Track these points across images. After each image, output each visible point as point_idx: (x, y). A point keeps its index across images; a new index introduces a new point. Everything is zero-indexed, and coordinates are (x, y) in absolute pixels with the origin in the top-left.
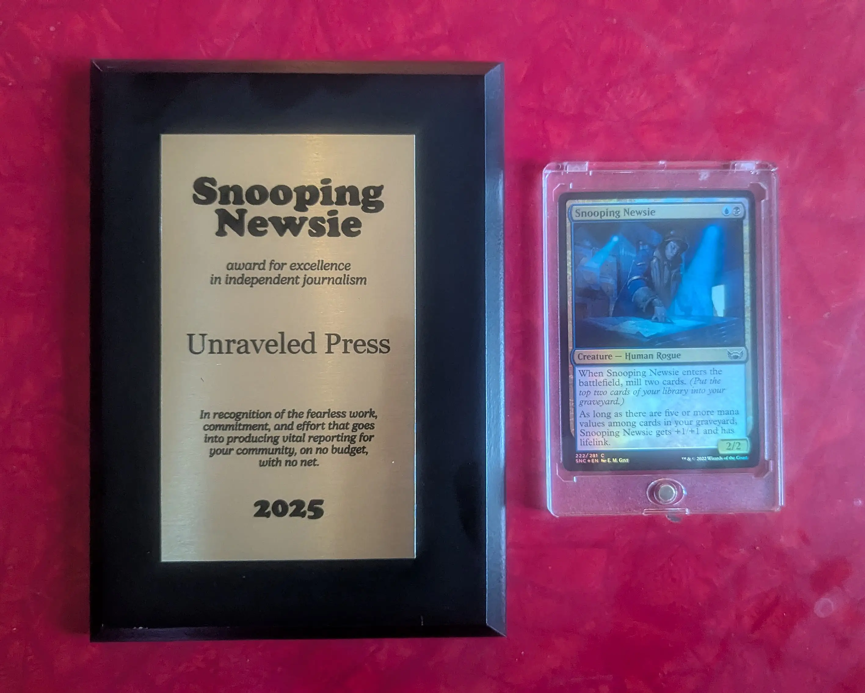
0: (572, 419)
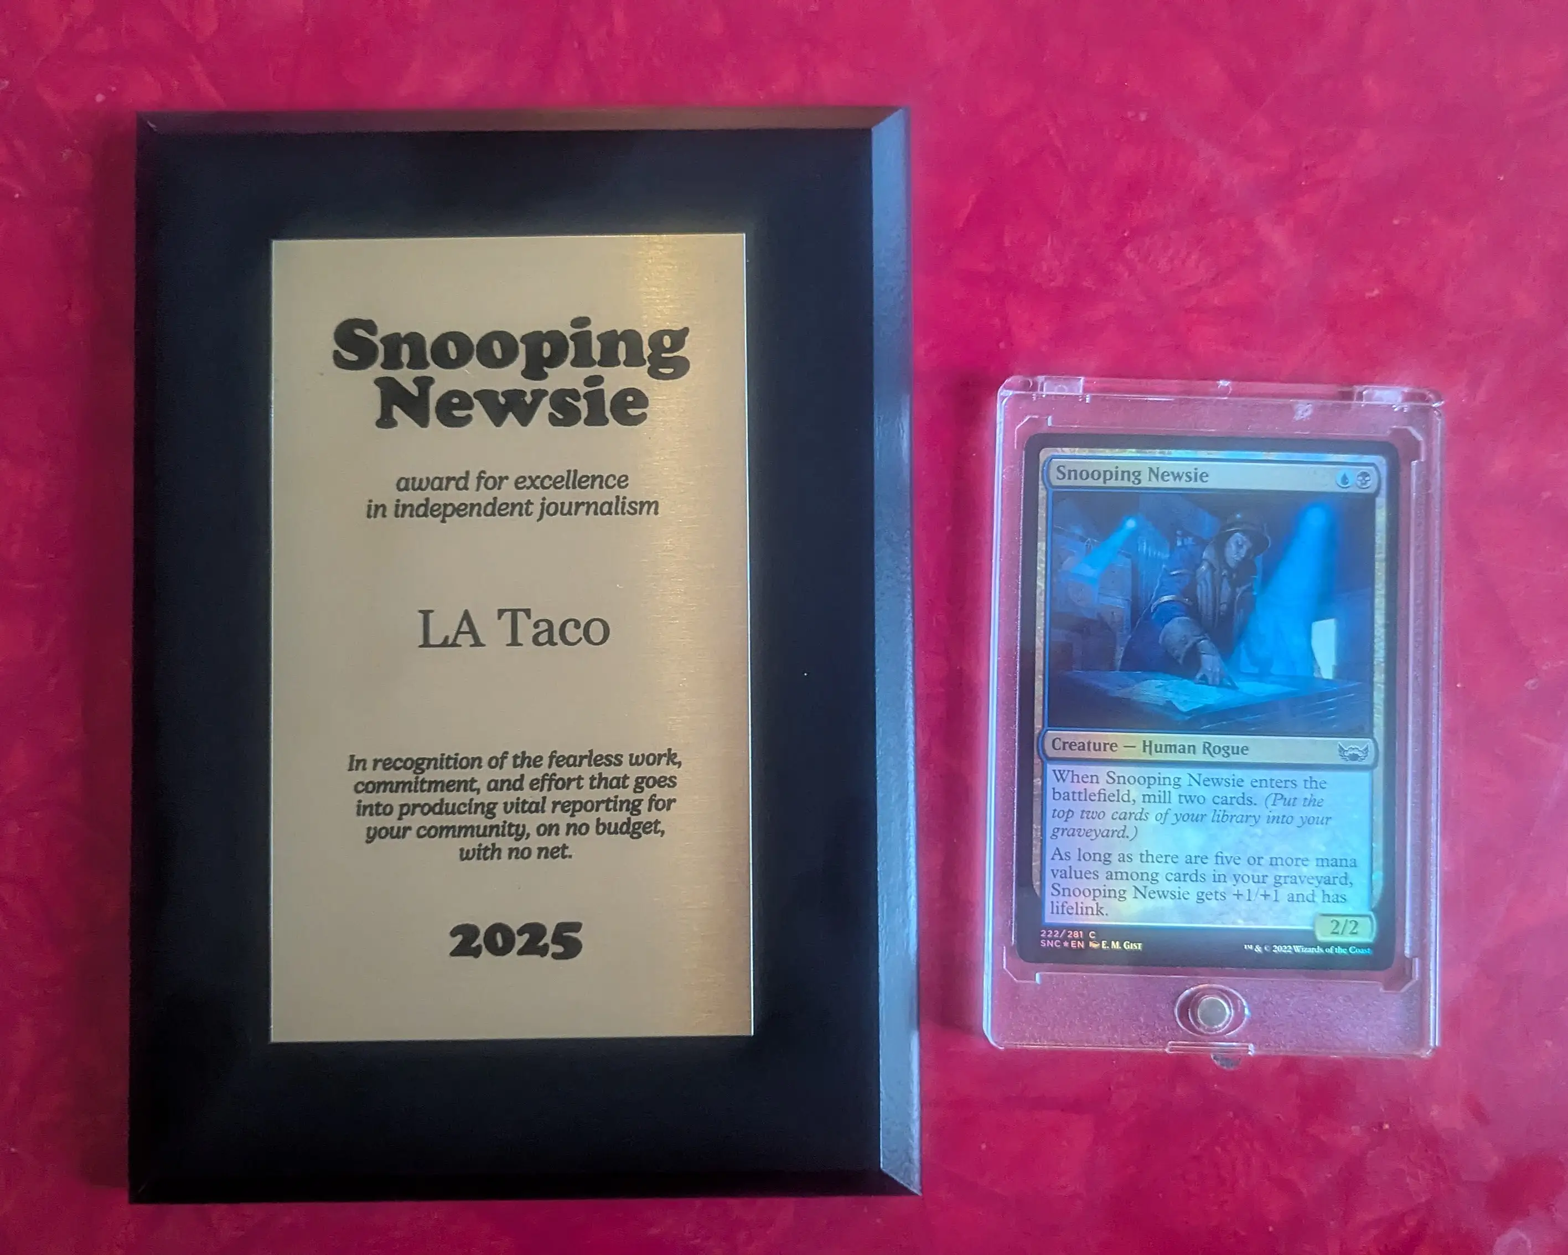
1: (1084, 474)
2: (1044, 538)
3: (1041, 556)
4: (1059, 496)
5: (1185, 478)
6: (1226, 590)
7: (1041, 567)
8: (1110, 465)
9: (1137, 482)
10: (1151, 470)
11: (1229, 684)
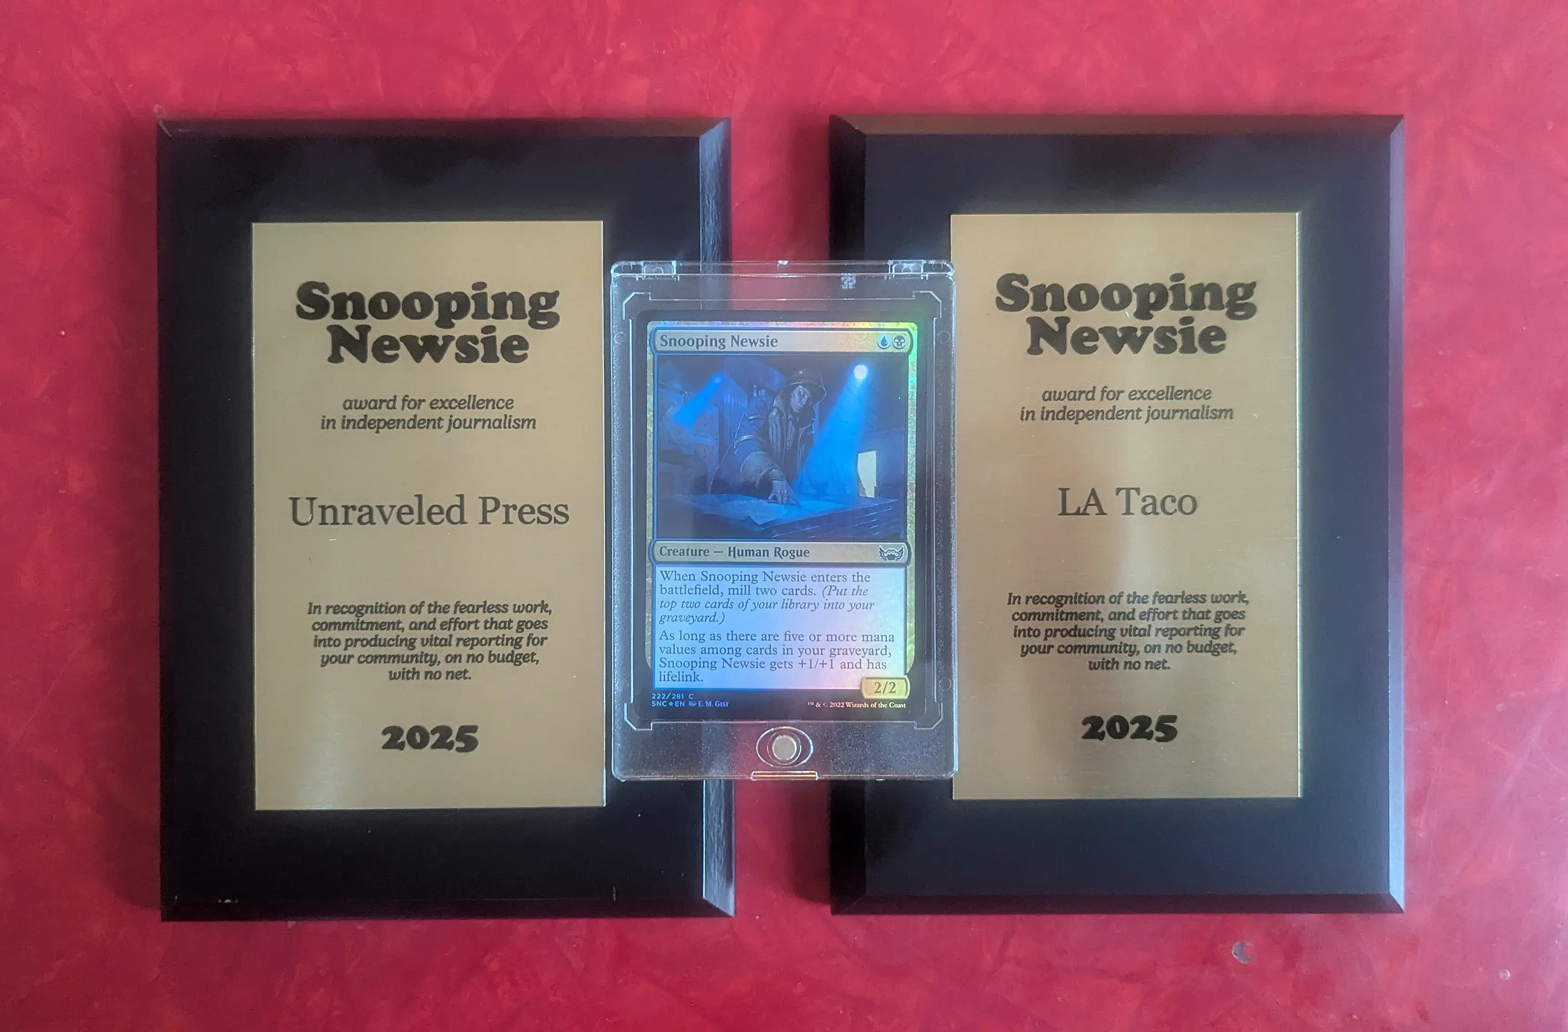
0: (648, 643)
1: (682, 342)
2: (652, 392)
3: (650, 405)
4: (663, 358)
5: (759, 343)
6: (791, 428)
7: (650, 415)
8: (701, 334)
9: (722, 347)
10: (733, 337)
11: (794, 502)
